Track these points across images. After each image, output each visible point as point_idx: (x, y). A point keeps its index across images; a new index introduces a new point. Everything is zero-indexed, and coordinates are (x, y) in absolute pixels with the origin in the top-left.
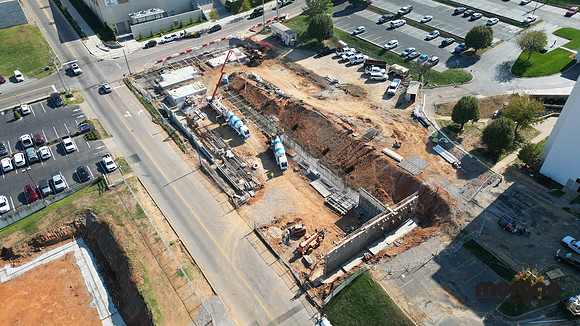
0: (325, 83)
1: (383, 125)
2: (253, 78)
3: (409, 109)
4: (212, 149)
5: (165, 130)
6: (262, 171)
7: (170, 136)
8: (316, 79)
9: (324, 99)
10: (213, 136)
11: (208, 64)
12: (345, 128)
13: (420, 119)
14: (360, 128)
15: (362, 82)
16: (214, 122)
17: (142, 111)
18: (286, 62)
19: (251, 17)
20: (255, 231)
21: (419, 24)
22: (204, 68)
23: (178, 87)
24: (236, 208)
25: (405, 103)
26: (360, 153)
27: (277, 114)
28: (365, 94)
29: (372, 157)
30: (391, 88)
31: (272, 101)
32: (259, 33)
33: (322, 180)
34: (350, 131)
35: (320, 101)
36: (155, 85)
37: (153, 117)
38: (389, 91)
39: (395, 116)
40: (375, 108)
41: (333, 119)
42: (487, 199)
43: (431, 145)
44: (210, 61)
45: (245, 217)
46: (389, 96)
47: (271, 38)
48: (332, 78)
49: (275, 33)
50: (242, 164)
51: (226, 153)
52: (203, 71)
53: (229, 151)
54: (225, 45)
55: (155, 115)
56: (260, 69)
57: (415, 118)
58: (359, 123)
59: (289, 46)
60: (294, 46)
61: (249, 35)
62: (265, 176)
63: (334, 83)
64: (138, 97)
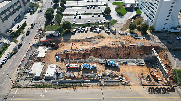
0: (88, 40)
1: (120, 40)
2: (66, 51)
3: (117, 33)
4: (93, 78)
5: (68, 87)
6: (114, 72)
7: (73, 87)
8: (84, 40)
9: (97, 43)
10: (87, 75)
11: (38, 58)
12: (115, 46)
13: (123, 34)
14: (118, 44)
16: (78, 71)
17: (45, 90)
18: (67, 41)
19: (27, 35)
20: (143, 85)
21: (85, 14)
22: (40, 60)
23: (44, 72)
24: (129, 85)
25: (114, 33)
26: (127, 49)
27: (91, 55)
28: (103, 36)
29: (131, 48)
30: (108, 31)
31: (84, 53)
32: (40, 38)
33: (128, 62)
34: (118, 46)
35: (97, 44)
36: (32, 79)
37: (54, 88)
38: (108, 32)
39: (118, 37)
40: (110, 38)
41: (109, 46)
42: (159, 41)
43: (134, 38)
44: (38, 57)
45: (135, 85)
46: (109, 33)
47: (48, 37)
48: (88, 37)
49: (49, 35)
50: (108, 75)
51: (99, 76)
52: (42, 61)
53: (99, 75)
54: (34, 49)
55: (54, 86)
56: (62, 48)
57: (122, 35)
58: (115, 43)
59: (59, 36)
60: (61, 36)
61: (37, 40)
62: (117, 72)
63: (91, 38)
64: (33, 88)
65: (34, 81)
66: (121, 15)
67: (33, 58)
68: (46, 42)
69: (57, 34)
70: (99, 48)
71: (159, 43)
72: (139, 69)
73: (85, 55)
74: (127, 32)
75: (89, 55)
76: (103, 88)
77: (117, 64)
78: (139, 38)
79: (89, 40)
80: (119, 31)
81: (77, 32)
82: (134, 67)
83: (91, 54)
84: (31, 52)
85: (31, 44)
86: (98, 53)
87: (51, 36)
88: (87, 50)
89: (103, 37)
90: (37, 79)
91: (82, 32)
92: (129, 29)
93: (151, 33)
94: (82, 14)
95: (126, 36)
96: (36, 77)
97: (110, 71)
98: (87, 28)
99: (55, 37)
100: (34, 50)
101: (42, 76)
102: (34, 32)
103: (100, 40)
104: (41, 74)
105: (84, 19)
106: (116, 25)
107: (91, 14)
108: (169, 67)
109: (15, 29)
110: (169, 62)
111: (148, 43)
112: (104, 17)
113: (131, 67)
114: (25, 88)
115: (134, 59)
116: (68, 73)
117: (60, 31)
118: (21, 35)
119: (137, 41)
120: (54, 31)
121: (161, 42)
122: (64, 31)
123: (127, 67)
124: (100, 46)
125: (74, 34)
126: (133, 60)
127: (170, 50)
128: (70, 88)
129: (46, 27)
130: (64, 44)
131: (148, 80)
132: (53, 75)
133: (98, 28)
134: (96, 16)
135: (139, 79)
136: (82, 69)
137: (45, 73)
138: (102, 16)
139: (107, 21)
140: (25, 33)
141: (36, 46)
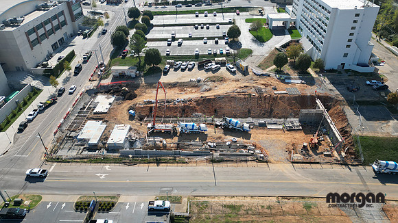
0: (193, 84)
1: (254, 85)
2: (149, 102)
3: (251, 73)
4: (197, 149)
5: (150, 163)
6: (240, 140)
7: (158, 163)
8: (185, 84)
9: (210, 90)
10: (186, 143)
11: (96, 113)
12: (245, 95)
13: (262, 75)
14: (250, 92)
15: (210, 74)
16: (172, 137)
17: (107, 167)
18: (150, 85)
19: (76, 74)
20: (293, 163)
21: (190, 38)
22: (99, 117)
23: (105, 137)
24: (266, 162)
25: (245, 72)
26: (267, 101)
27: (196, 111)
28: (222, 78)
29: (275, 99)
30: (233, 68)
31: (185, 106)
32: (100, 80)
33: (269, 124)
34: (250, 95)
35: (210, 92)
36: (82, 148)
37: (124, 163)
38: (233, 70)
39: (251, 79)
40: (237, 81)
41: (232, 95)
42: (331, 87)
43: (283, 81)
44: (95, 111)
45: (277, 162)
46: (234, 73)
47: (115, 78)
48: (194, 79)
49: (117, 74)
50: (227, 144)
51: (209, 146)
52: (102, 119)
53: (209, 144)
54: (87, 97)
55: (124, 161)
56: (142, 97)
57: (260, 75)
58: (245, 90)
59: (137, 77)
60: (140, 76)
61: (95, 83)
62: (245, 141)
63: (199, 81)
64: (85, 162)
65: (86, 153)
66: (260, 40)
67: (86, 114)
68: (112, 86)
69: (133, 73)
70: (213, 97)
71: (331, 90)
72: (289, 136)
73: (186, 110)
74: (271, 71)
75: (193, 109)
76: (215, 165)
77: (246, 126)
78: (292, 81)
79: (196, 85)
80: (253, 69)
81: (172, 70)
82: (279, 132)
83: (198, 108)
84: (83, 104)
85: (83, 90)
86: (210, 106)
87: (122, 76)
88: (190, 100)
89: (222, 80)
90: (93, 148)
91: (183, 70)
92: (274, 66)
93: (316, 72)
94: (184, 39)
95: (267, 79)
96: (90, 145)
97: (232, 138)
98: (192, 63)
99: (129, 77)
100: (88, 100)
101: (101, 144)
102: (89, 69)
103: (215, 84)
104: (100, 140)
105: (188, 48)
106: (249, 59)
107: (201, 39)
108: (346, 132)
109: (53, 63)
110: (346, 124)
111: (309, 91)
112: (226, 43)
113: (273, 132)
114: (69, 162)
115: (280, 118)
116: (151, 139)
117: (140, 67)
118: (65, 74)
119: (289, 86)
120: (127, 68)
121: (334, 88)
122: (148, 67)
123: (265, 132)
124: (215, 94)
125: (166, 73)
126: (279, 120)
127: (351, 103)
128: (153, 164)
129: (113, 60)
130: (147, 91)
131: (304, 155)
132: (122, 142)
133: (214, 64)
134: (211, 42)
135: (287, 153)
136: (178, 134)
137: (107, 138)
138: (222, 42)
139: (232, 51)
140: (73, 71)
141: (93, 93)
